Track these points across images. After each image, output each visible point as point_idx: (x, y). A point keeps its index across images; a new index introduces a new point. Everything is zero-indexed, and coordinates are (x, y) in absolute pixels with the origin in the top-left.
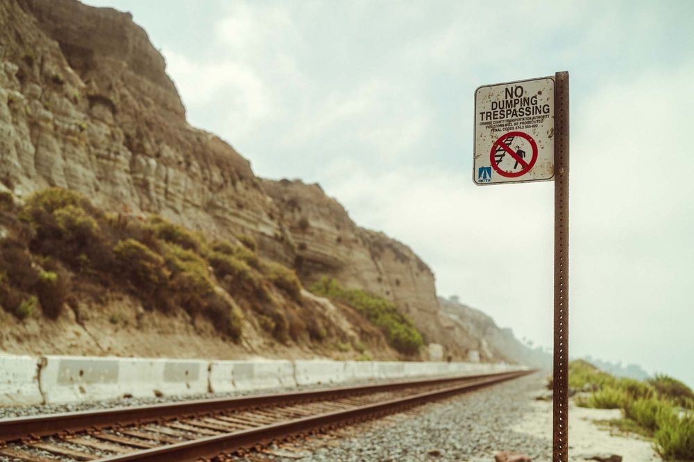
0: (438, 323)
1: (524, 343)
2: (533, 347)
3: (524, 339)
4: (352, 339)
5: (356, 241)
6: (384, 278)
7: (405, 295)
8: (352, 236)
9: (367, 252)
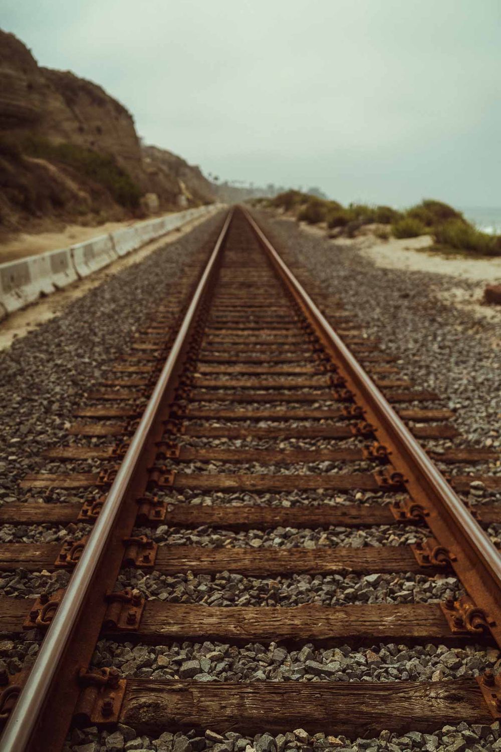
0: (144, 172)
1: (211, 179)
2: (219, 183)
3: (210, 175)
4: (85, 200)
5: (48, 87)
6: (85, 126)
7: (109, 143)
8: (42, 81)
9: (61, 98)
